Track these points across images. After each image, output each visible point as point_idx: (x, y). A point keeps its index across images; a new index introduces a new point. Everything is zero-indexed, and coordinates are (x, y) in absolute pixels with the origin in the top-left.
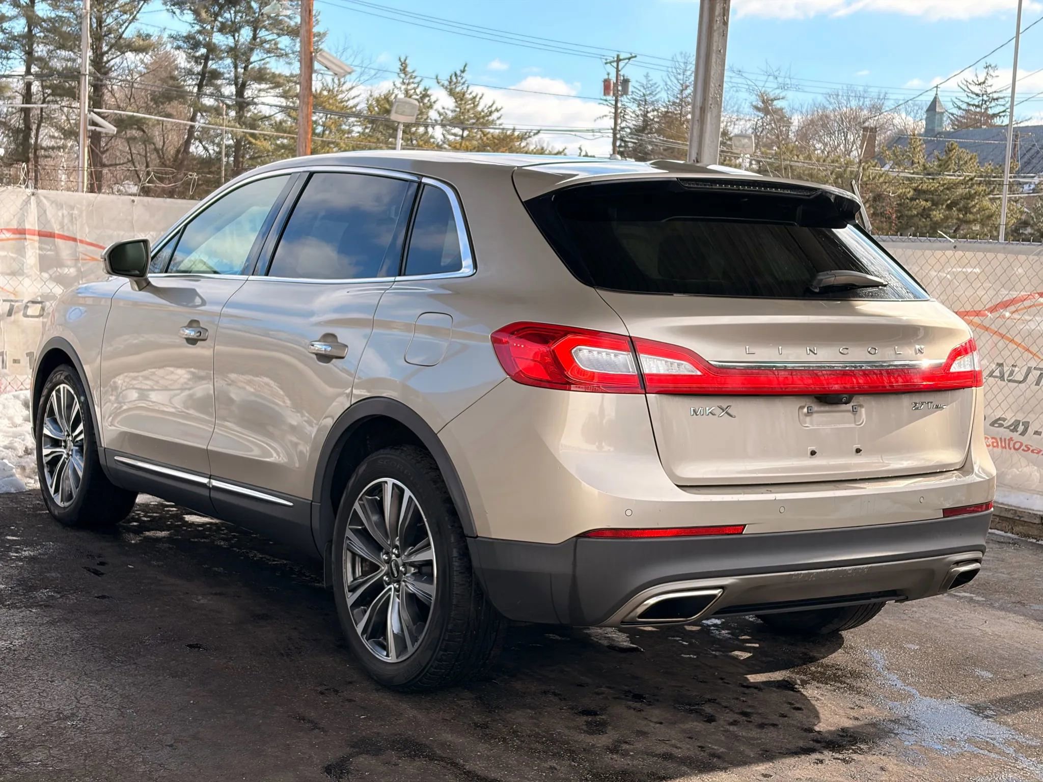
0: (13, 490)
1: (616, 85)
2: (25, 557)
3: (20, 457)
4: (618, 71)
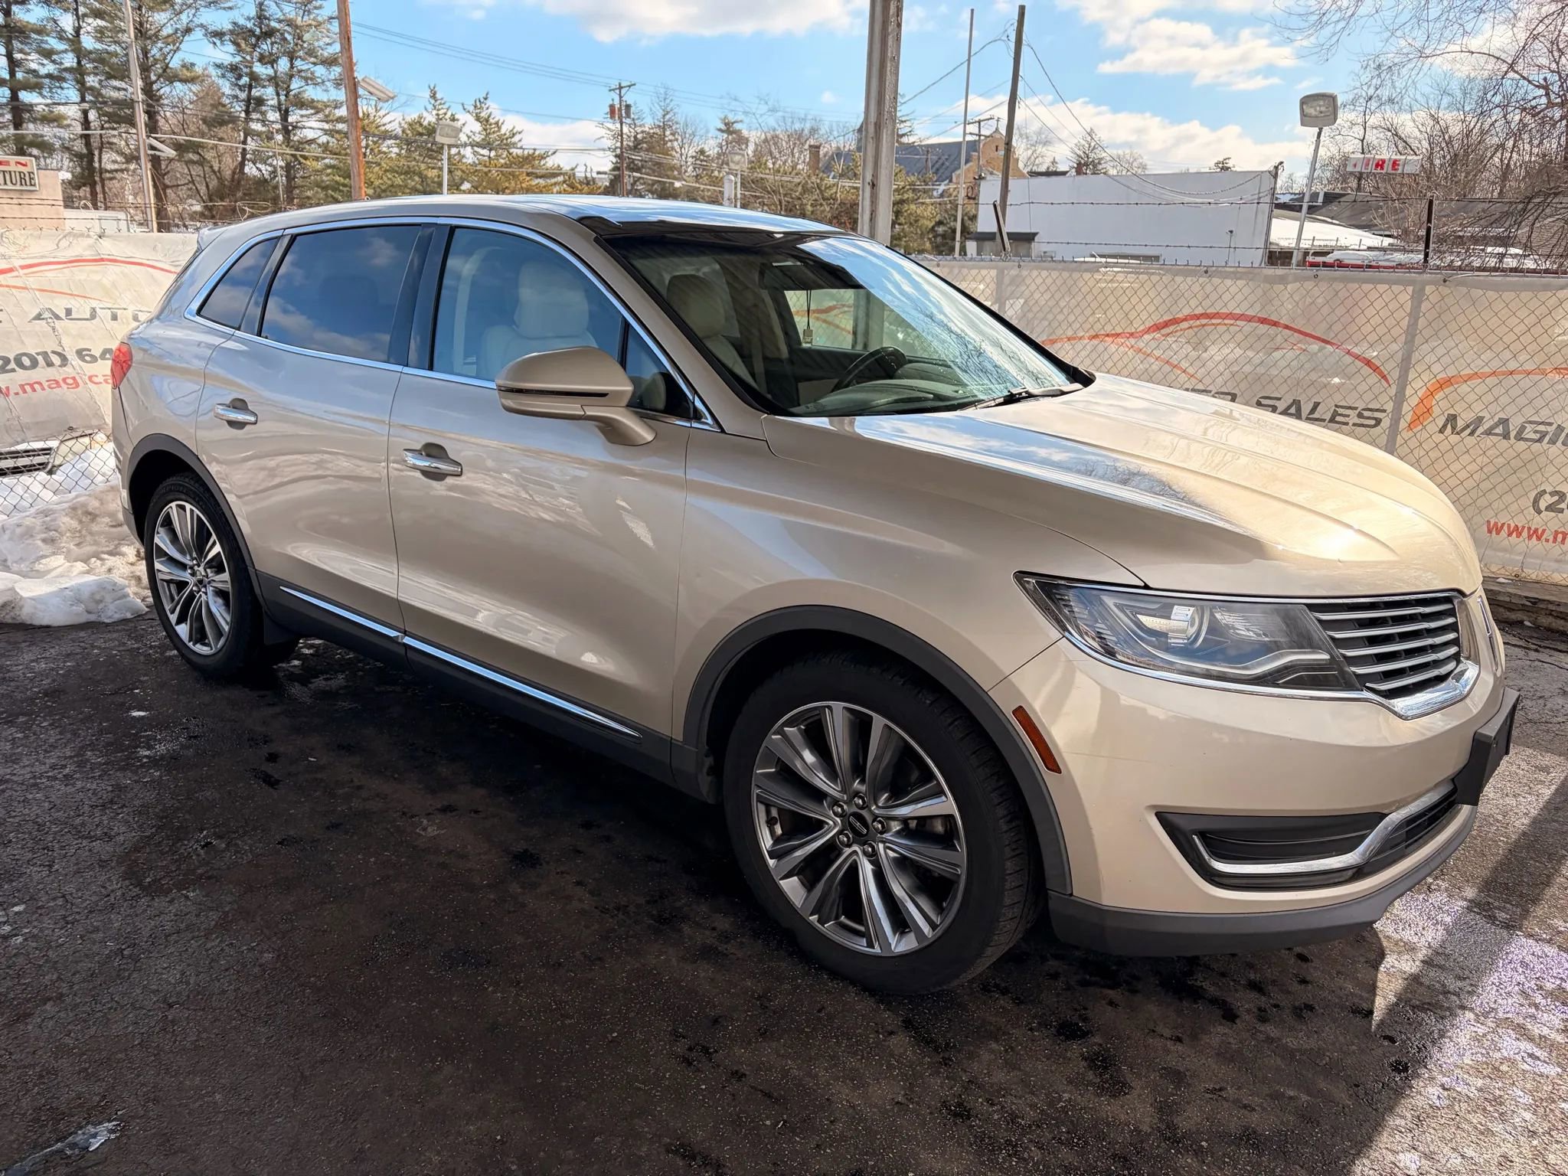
0: (129, 616)
1: (620, 109)
3: (132, 564)
4: (621, 97)
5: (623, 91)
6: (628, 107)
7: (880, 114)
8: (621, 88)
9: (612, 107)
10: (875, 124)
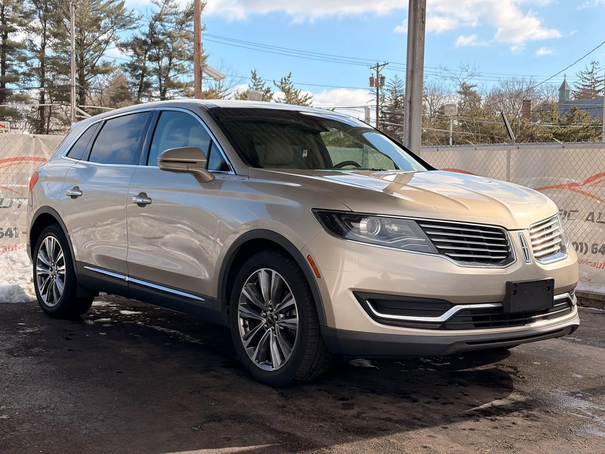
0: (24, 301)
1: (377, 80)
2: (28, 333)
3: (28, 284)
4: (378, 72)
5: (380, 68)
6: (383, 78)
7: (413, 66)
8: (378, 66)
9: (371, 79)
10: (411, 71)
